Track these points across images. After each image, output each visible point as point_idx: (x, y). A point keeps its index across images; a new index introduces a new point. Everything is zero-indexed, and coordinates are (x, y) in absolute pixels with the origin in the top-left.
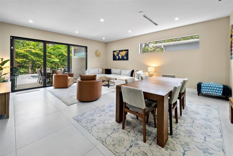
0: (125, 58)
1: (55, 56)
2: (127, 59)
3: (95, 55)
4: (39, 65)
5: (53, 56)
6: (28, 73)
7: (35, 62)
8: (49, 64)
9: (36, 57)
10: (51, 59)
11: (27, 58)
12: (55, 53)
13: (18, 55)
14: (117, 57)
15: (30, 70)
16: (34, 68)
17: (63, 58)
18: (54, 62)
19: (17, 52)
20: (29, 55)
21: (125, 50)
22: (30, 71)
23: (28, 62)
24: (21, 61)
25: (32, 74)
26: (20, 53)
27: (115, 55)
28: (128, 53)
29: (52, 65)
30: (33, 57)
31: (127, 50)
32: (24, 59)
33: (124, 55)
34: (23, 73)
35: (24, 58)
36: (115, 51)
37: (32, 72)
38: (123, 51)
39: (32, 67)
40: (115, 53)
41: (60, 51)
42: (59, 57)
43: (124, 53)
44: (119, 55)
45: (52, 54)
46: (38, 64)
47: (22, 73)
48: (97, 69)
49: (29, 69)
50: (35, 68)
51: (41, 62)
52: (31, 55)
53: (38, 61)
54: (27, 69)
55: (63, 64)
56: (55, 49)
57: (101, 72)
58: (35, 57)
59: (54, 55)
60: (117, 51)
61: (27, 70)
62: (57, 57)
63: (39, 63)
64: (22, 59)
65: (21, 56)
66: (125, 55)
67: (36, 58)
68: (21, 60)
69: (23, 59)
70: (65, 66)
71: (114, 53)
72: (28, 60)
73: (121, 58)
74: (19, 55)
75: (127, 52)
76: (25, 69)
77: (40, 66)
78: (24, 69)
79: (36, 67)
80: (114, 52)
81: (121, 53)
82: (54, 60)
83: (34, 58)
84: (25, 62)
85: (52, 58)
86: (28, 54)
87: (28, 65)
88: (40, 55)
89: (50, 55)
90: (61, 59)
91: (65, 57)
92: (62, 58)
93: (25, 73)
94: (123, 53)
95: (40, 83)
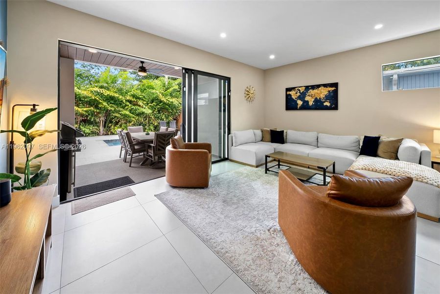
0: (327, 104)
1: (145, 102)
2: (335, 106)
3: (245, 97)
4: (118, 118)
5: (140, 103)
6: (98, 134)
7: (110, 113)
8: (134, 117)
9: (113, 104)
10: (137, 107)
11: (97, 107)
12: (144, 97)
13: (80, 100)
14: (300, 103)
15: (101, 128)
16: (108, 124)
17: (158, 107)
18: (143, 113)
19: (80, 94)
20: (100, 101)
21: (325, 86)
22: (101, 130)
23: (99, 113)
24: (86, 111)
25: (106, 135)
26: (84, 97)
27: (294, 97)
28: (336, 93)
29: (140, 119)
30: (106, 105)
31: (336, 85)
32: (92, 108)
33: (322, 96)
34: (89, 134)
35: (92, 106)
36: (293, 89)
37: (105, 133)
38: (318, 86)
39: (105, 123)
40: (292, 93)
41: (153, 93)
42: (152, 105)
43: (323, 93)
44: (304, 97)
45: (140, 99)
46: (115, 117)
47: (87, 134)
48: (252, 130)
49: (100, 126)
50: (110, 125)
51: (120, 114)
52: (103, 100)
53: (115, 111)
54: (96, 127)
55: (158, 118)
56: (145, 90)
57: (260, 138)
58: (111, 103)
59: (142, 99)
60: (300, 88)
61: (97, 129)
62: (148, 104)
63: (117, 115)
64: (87, 109)
65: (87, 102)
66: (326, 96)
67: (111, 107)
68: (85, 109)
69: (89, 107)
70: (162, 121)
71: (288, 93)
72: (98, 111)
73: (311, 103)
74: (83, 101)
75: (333, 89)
76: (94, 126)
77: (119, 121)
78: (91, 127)
79: (111, 122)
80: (288, 90)
81: (311, 92)
82: (144, 110)
83: (108, 106)
84: (93, 114)
85: (139, 106)
86: (97, 99)
87: (98, 120)
88: (118, 100)
89: (135, 101)
90: (155, 109)
91: (162, 104)
92: (156, 106)
93: (94, 134)
94: (319, 92)
95: (125, 161)
